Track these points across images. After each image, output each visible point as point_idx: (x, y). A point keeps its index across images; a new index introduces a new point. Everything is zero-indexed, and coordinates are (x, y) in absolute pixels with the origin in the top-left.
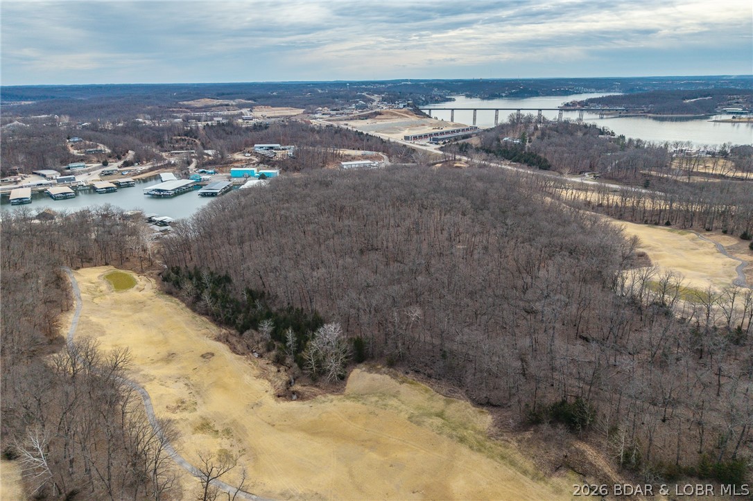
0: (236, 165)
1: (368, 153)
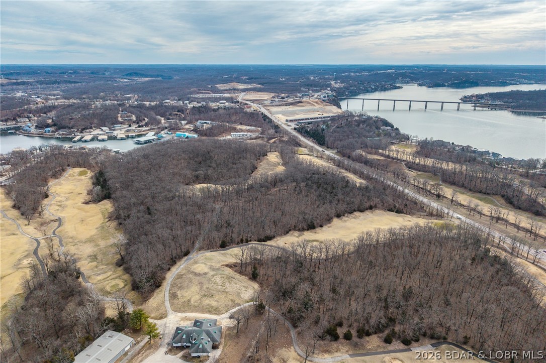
0: (182, 131)
1: (253, 128)
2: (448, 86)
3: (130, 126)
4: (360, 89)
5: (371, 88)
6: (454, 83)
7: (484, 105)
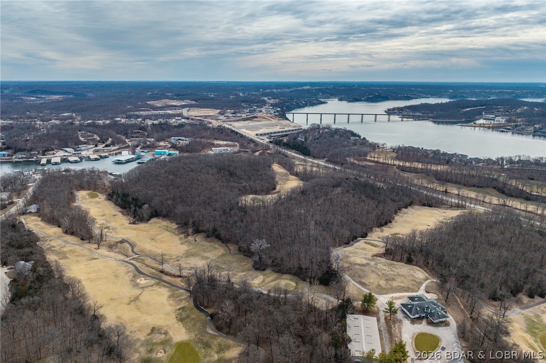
0: (159, 148)
1: (230, 143)
2: (365, 101)
3: (96, 146)
4: (293, 104)
5: (302, 103)
6: (369, 98)
7: (408, 117)
